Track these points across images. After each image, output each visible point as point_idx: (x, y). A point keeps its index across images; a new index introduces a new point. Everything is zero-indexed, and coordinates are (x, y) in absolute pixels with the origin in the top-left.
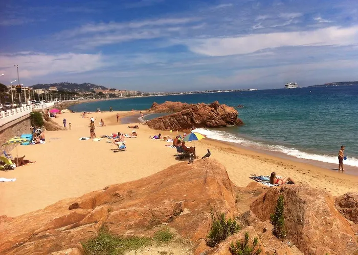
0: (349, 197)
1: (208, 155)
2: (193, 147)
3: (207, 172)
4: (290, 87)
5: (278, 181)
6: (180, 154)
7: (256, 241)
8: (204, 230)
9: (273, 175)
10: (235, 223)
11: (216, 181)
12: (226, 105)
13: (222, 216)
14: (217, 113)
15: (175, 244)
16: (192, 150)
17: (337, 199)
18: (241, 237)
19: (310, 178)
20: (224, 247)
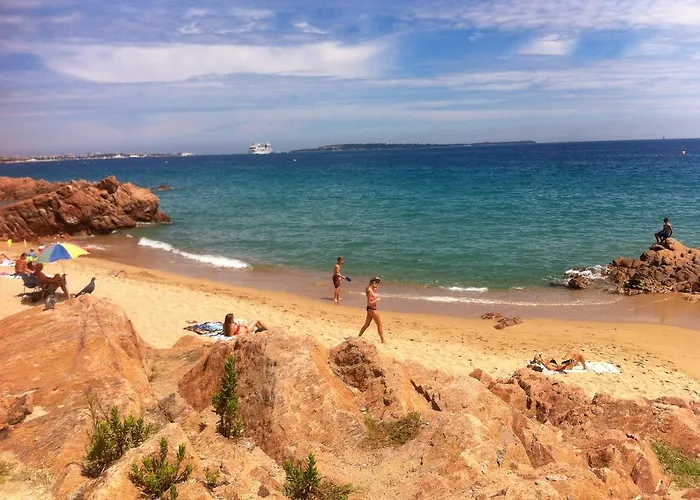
0: (350, 346)
1: (89, 289)
2: (61, 274)
3: (85, 326)
4: (259, 151)
5: (238, 329)
6: (32, 290)
7: (182, 450)
8: (78, 446)
9: (229, 319)
10: (141, 422)
11: (107, 341)
12: (133, 184)
13: (114, 412)
14: (115, 202)
15: (12, 485)
16: (60, 281)
17: (331, 352)
18: (152, 447)
19: (296, 319)
20: (117, 474)
